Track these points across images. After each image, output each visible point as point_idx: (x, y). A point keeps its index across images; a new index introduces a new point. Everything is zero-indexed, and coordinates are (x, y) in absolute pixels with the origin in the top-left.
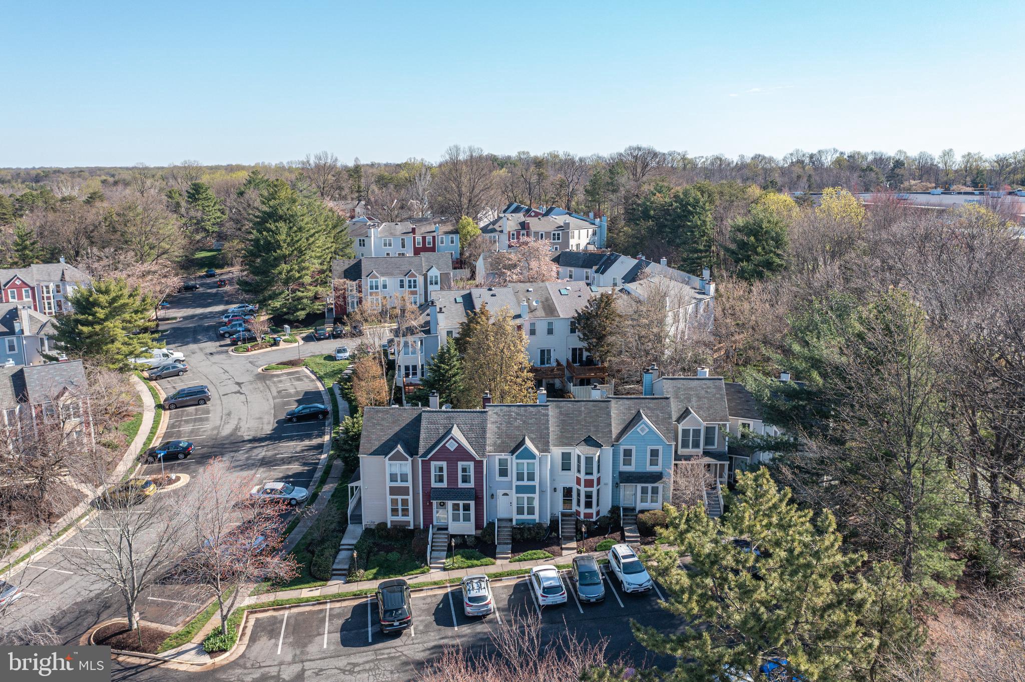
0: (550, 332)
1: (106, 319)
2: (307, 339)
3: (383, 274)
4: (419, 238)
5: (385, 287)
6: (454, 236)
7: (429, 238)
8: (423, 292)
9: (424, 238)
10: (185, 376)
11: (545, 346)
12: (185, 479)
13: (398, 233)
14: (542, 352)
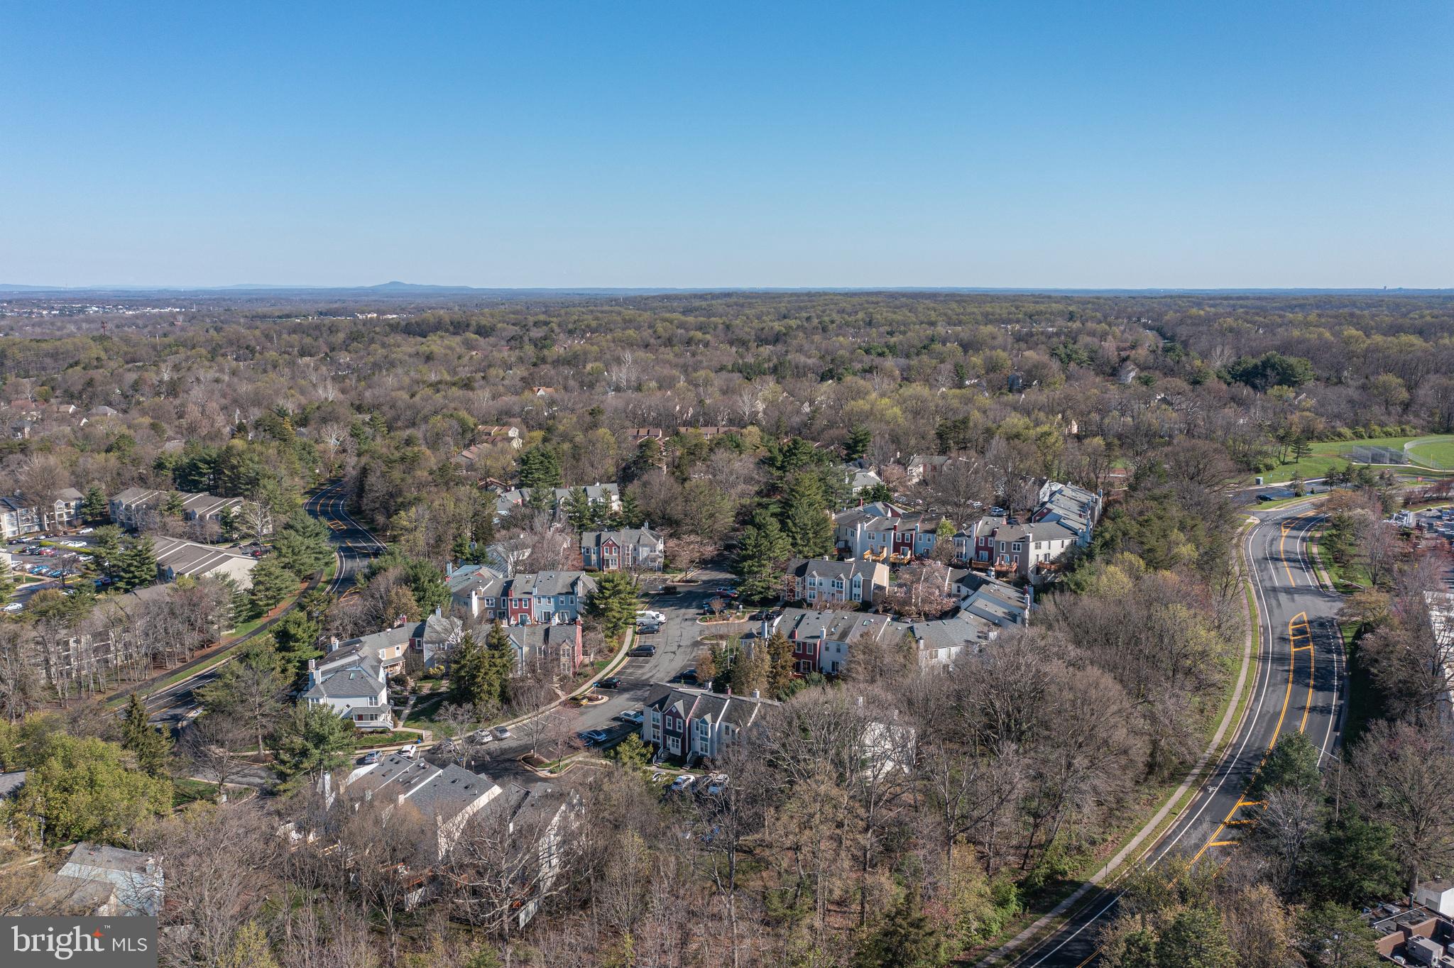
0: (838, 650)
1: (609, 597)
2: (752, 618)
3: (820, 575)
4: (899, 534)
5: (821, 584)
6: (931, 535)
7: (907, 535)
8: (848, 592)
9: (903, 535)
10: (656, 635)
11: (835, 660)
12: (606, 699)
13: (882, 528)
14: (833, 663)
